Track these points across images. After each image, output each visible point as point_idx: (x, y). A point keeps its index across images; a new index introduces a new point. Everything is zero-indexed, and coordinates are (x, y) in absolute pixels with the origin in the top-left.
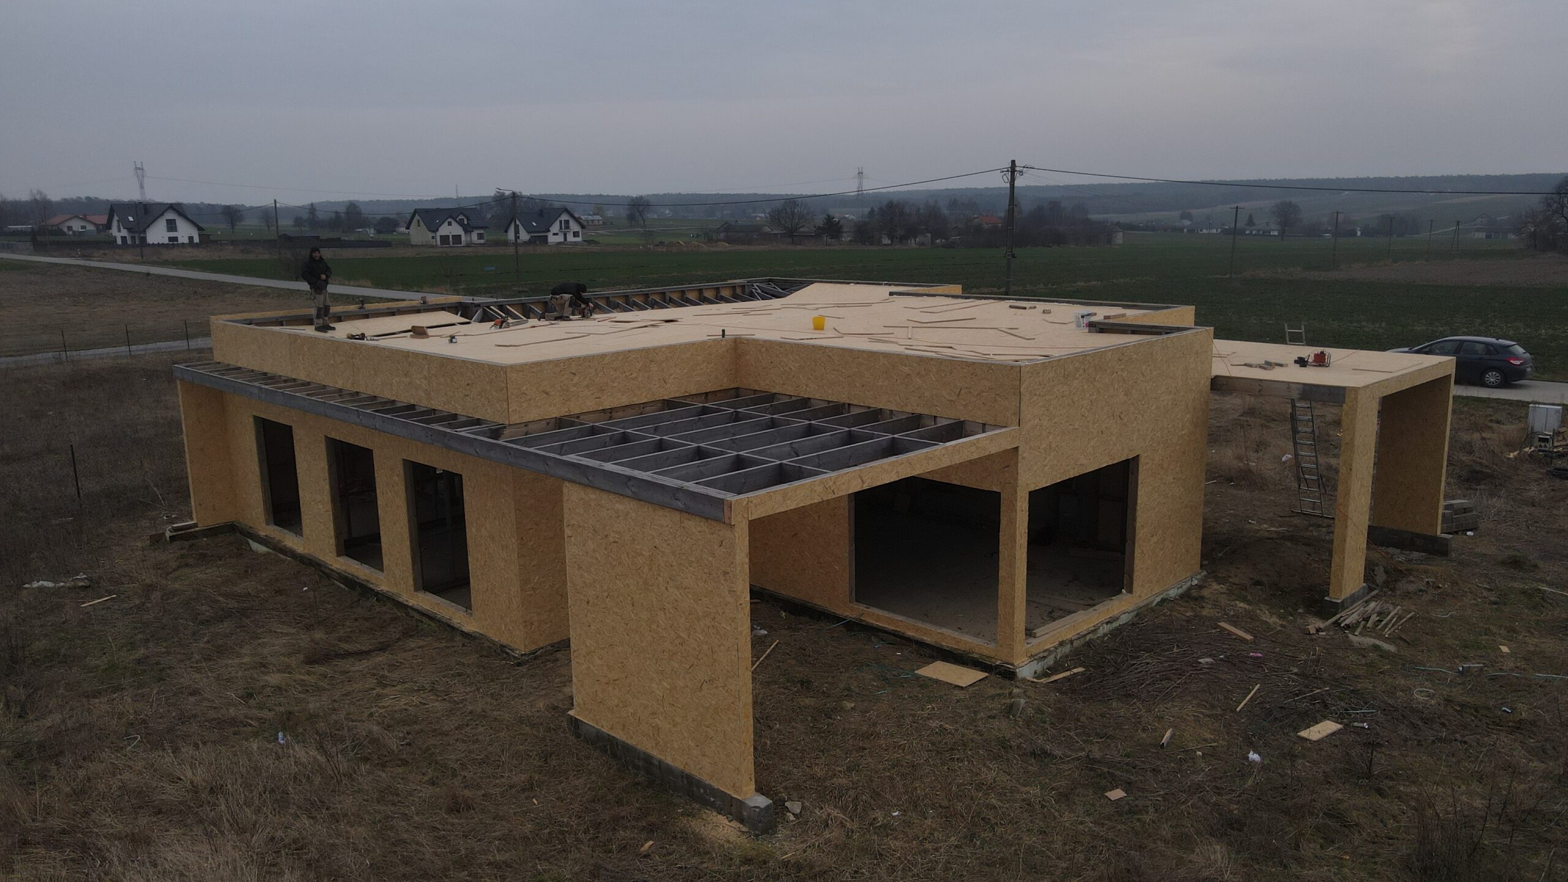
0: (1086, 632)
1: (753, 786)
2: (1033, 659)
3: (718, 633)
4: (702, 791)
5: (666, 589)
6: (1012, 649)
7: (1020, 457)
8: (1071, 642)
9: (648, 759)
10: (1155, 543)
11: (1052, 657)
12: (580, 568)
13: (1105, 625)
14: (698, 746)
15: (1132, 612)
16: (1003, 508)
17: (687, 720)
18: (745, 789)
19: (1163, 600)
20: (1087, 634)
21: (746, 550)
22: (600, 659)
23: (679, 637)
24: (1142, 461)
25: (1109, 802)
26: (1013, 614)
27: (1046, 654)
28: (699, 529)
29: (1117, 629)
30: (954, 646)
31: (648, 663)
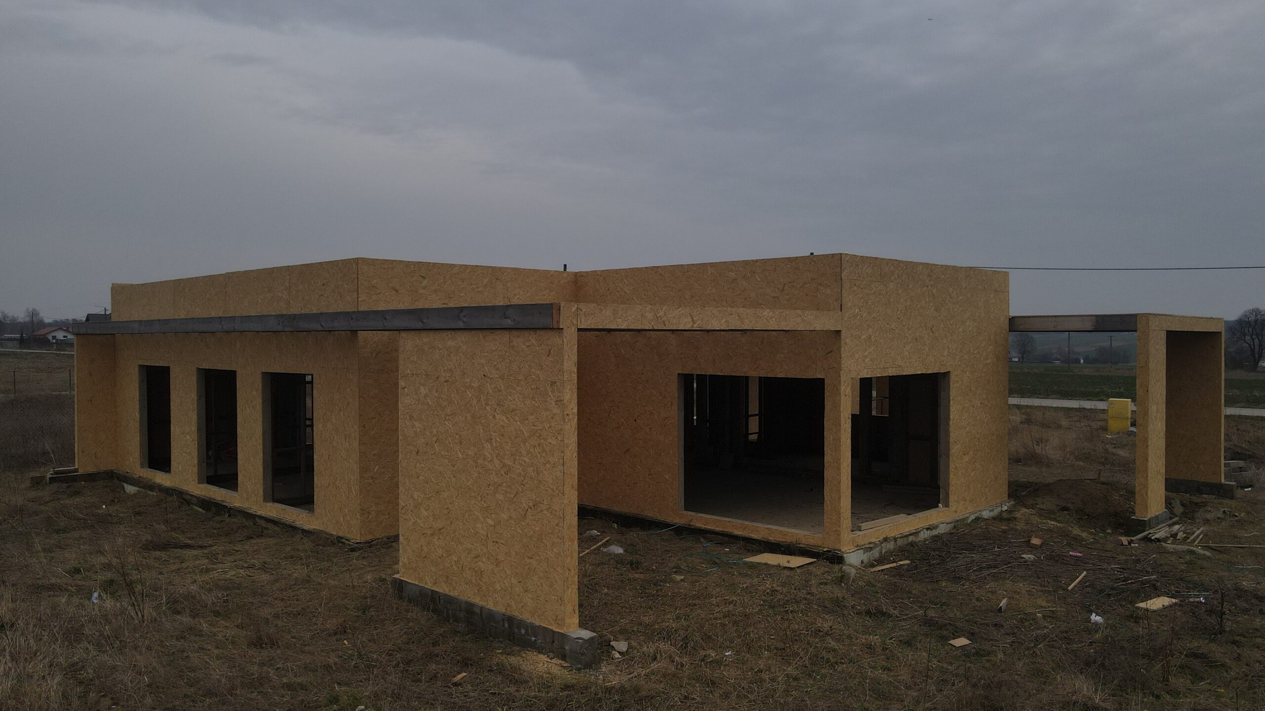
0: (907, 533)
1: (576, 620)
2: (859, 548)
3: (544, 450)
4: (523, 631)
5: (494, 417)
6: (839, 535)
7: (843, 342)
8: (895, 539)
9: (470, 608)
10: (967, 462)
11: (878, 549)
12: (411, 417)
13: (925, 530)
14: (520, 582)
15: (950, 523)
16: (827, 394)
17: (510, 556)
18: (568, 621)
19: (977, 519)
20: (909, 535)
21: (575, 358)
22: (426, 510)
23: (504, 465)
24: (953, 378)
25: (954, 649)
26: (839, 499)
27: (871, 546)
28: (528, 344)
29: (936, 536)
30: (780, 540)
31: (473, 502)
